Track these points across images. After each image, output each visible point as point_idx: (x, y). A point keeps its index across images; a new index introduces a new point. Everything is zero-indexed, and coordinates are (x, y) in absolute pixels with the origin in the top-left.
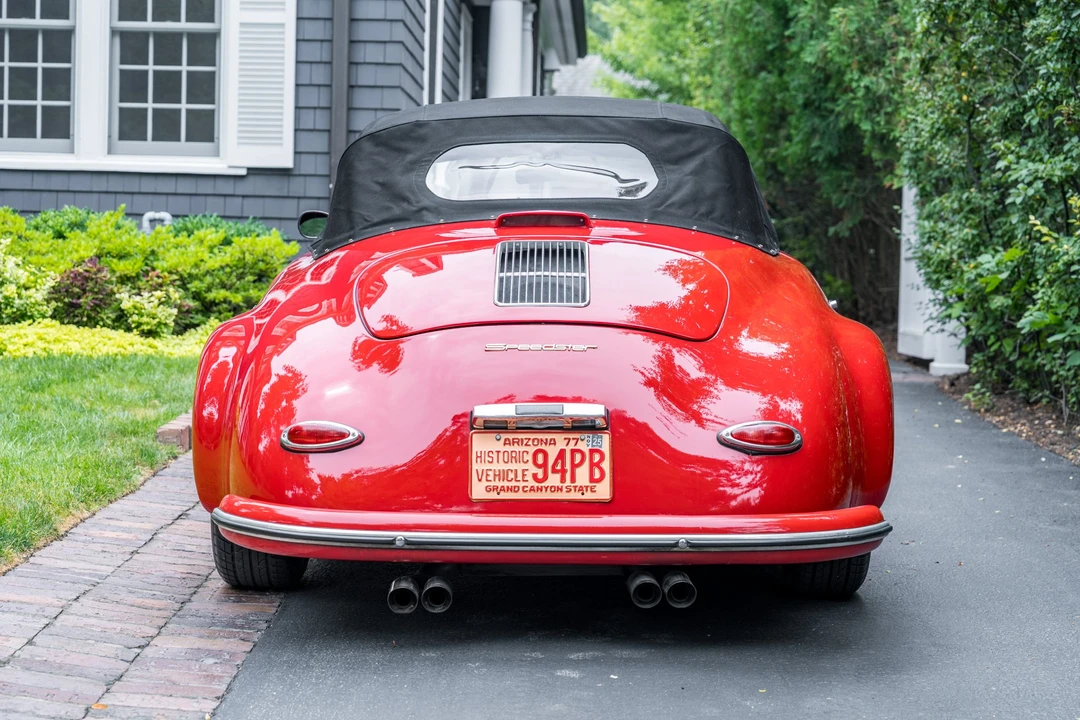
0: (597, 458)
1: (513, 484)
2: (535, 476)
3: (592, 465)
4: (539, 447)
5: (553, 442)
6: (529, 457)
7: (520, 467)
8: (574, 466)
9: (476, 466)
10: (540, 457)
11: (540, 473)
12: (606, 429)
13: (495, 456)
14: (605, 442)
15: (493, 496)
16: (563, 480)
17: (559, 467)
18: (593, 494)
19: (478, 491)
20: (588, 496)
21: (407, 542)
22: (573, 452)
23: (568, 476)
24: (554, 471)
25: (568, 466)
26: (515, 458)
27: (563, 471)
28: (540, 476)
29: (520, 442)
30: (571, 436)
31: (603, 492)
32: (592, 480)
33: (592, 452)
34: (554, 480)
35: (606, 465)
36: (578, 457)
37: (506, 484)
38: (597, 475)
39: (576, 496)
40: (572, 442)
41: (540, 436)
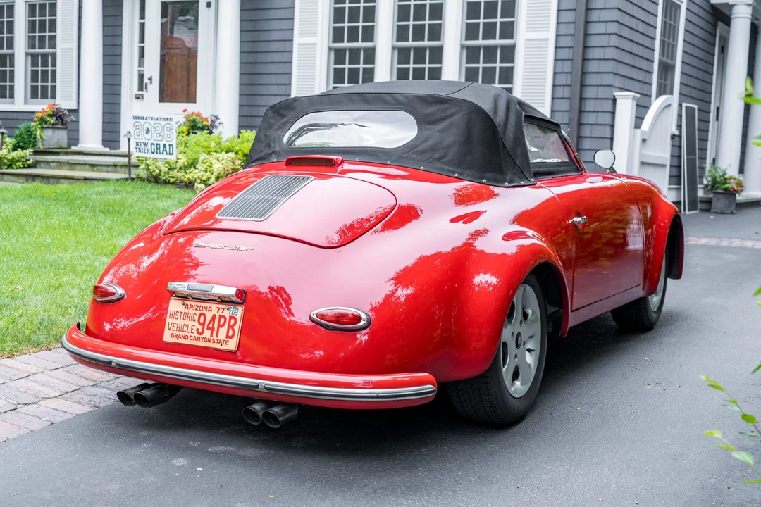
0: (233, 321)
1: (186, 334)
2: (197, 330)
3: (230, 326)
4: (203, 312)
5: (210, 310)
6: (196, 318)
7: (190, 323)
8: (220, 326)
9: (169, 320)
10: (202, 318)
11: (200, 328)
12: (242, 304)
13: (179, 315)
14: (239, 312)
15: (174, 340)
16: (212, 335)
17: (211, 326)
18: (227, 346)
19: (167, 337)
20: (224, 347)
21: (117, 364)
22: (221, 317)
23: (215, 333)
24: (208, 328)
25: (216, 326)
26: (189, 317)
27: (212, 329)
28: (200, 331)
29: (192, 307)
30: (220, 306)
31: (232, 345)
32: (228, 336)
33: (231, 318)
34: (207, 334)
35: (237, 328)
36: (222, 320)
37: (182, 333)
38: (230, 334)
39: (218, 346)
40: (221, 310)
41: (203, 305)
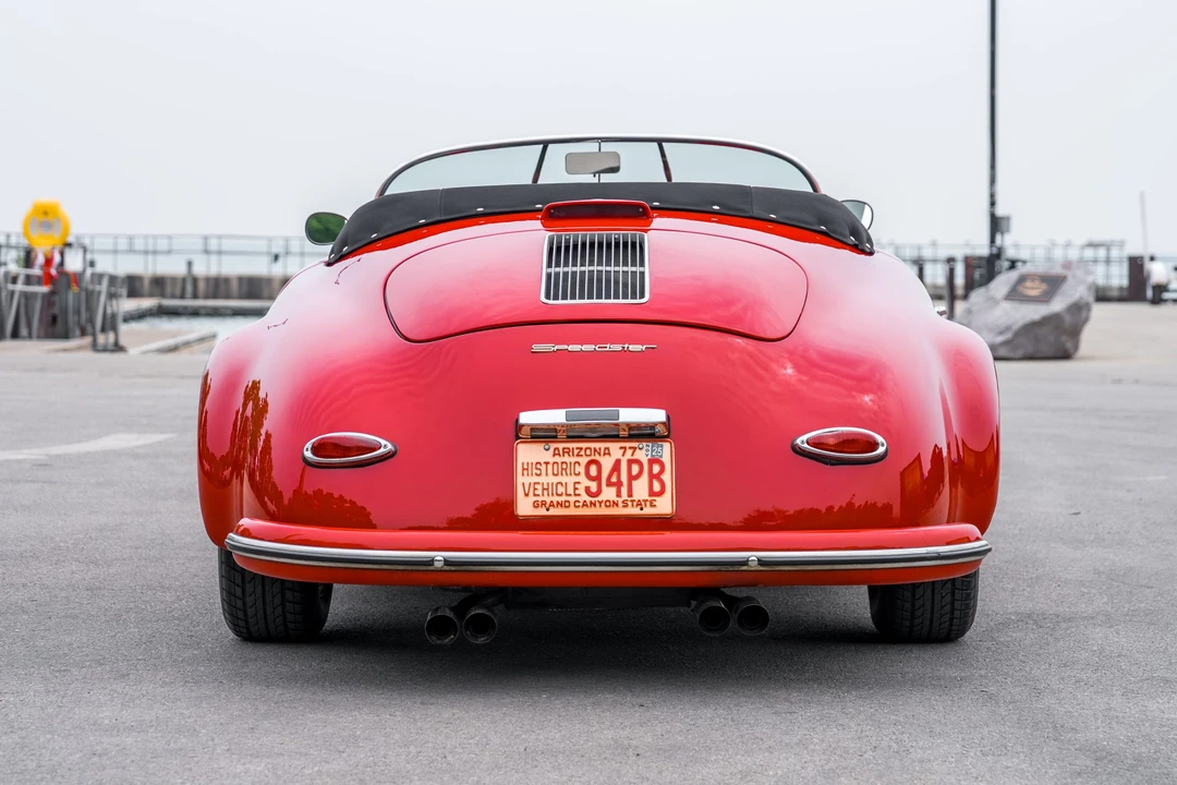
0: (656, 469)
1: (564, 498)
2: (587, 490)
3: (652, 477)
4: (592, 457)
5: (607, 452)
6: (581, 469)
7: (570, 480)
8: (631, 478)
9: (522, 480)
10: (593, 470)
11: (593, 486)
12: (667, 436)
13: (543, 467)
14: (666, 451)
15: (542, 512)
16: (619, 494)
17: (614, 479)
18: (653, 509)
19: (524, 507)
20: (648, 511)
21: (447, 563)
22: (630, 462)
23: (624, 490)
24: (609, 484)
25: (624, 478)
26: (564, 469)
27: (619, 484)
28: (594, 490)
29: (567, 451)
30: (627, 445)
31: (664, 506)
32: (652, 493)
33: (652, 462)
34: (609, 493)
35: (667, 477)
36: (635, 469)
37: (556, 499)
38: (657, 487)
39: (635, 511)
40: (629, 452)
41: (592, 445)
